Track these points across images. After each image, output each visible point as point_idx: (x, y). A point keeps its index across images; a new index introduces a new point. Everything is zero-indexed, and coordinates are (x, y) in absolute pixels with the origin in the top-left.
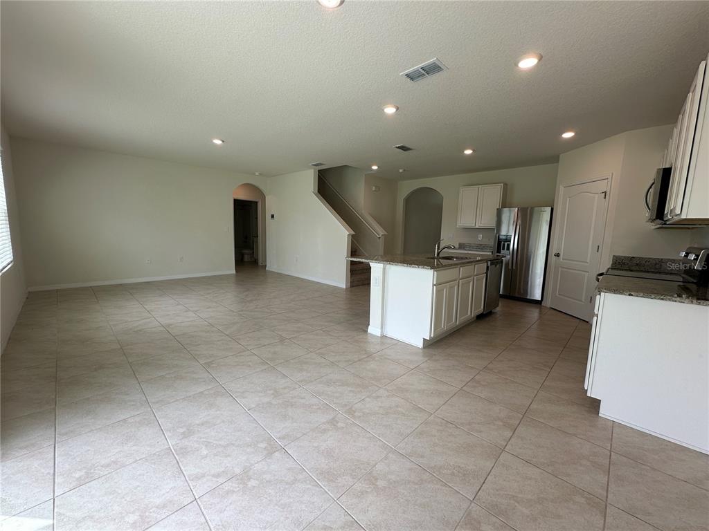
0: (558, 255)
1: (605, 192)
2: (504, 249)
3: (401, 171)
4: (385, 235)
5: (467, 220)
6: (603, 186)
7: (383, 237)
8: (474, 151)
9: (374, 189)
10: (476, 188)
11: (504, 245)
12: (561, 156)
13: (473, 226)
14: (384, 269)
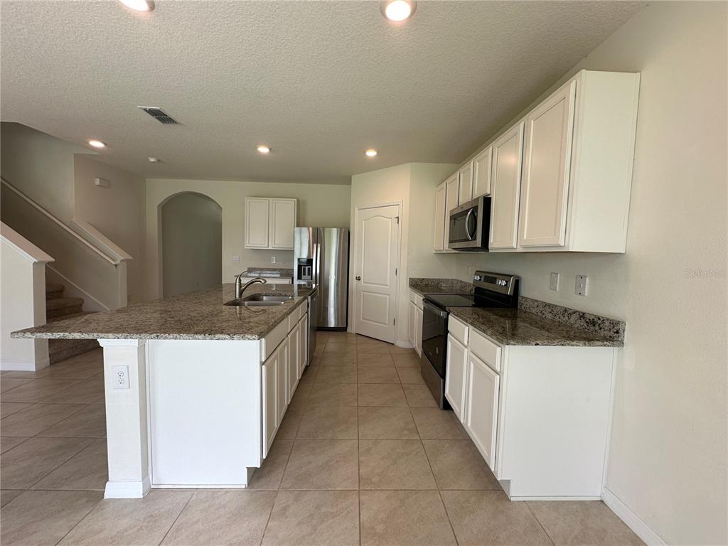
0: (358, 279)
1: (398, 218)
2: (304, 274)
3: (152, 160)
4: (127, 261)
5: (257, 239)
6: (395, 212)
7: (125, 264)
8: (270, 149)
9: (97, 182)
10: (265, 201)
11: (304, 269)
12: (353, 176)
13: (263, 245)
14: (141, 349)
